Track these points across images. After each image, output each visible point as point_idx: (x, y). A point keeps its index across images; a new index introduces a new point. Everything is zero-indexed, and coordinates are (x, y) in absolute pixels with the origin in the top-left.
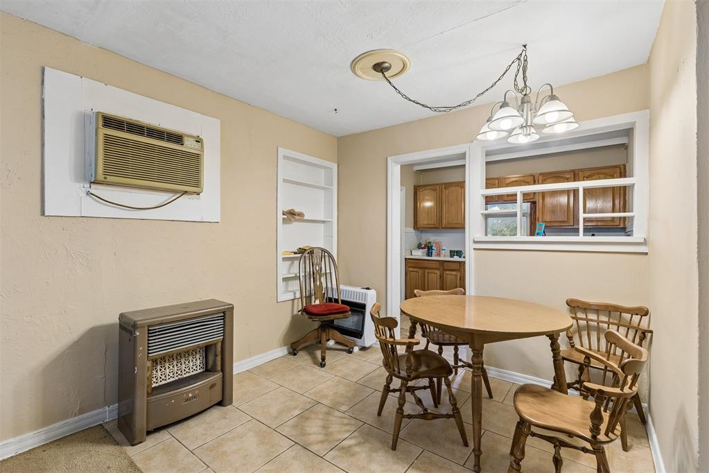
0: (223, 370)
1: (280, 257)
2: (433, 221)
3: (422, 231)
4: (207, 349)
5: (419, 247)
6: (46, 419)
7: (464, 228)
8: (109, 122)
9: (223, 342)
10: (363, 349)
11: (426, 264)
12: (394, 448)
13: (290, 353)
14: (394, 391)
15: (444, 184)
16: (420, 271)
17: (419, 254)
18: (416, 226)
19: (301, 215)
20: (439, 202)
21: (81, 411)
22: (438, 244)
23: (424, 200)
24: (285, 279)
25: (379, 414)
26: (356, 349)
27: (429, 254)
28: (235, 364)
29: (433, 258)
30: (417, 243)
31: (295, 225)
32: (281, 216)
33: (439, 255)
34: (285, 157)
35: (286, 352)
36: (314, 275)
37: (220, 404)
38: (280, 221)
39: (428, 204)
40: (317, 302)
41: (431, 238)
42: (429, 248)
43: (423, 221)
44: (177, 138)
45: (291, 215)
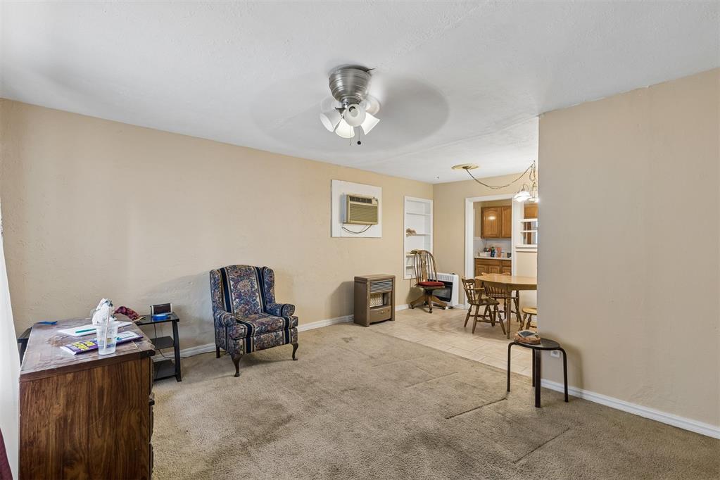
0: (391, 305)
1: (405, 255)
2: (495, 232)
3: (487, 240)
4: (384, 295)
5: (485, 250)
6: (332, 316)
7: (511, 237)
8: (352, 198)
9: (392, 292)
10: (451, 308)
11: (491, 263)
12: (473, 333)
13: (410, 308)
14: (472, 316)
15: (504, 207)
16: (486, 267)
17: (485, 255)
18: (483, 236)
19: (414, 232)
20: (500, 217)
21: (341, 316)
22: (499, 249)
23: (489, 216)
24: (407, 268)
25: (465, 326)
26: (447, 308)
27: (492, 255)
28: (396, 307)
29: (495, 258)
30: (483, 247)
31: (412, 237)
32: (406, 233)
33: (499, 256)
34: (408, 201)
35: (408, 307)
36: (422, 266)
37: (390, 320)
38: (405, 235)
39: (492, 218)
40: (424, 281)
41: (494, 244)
42: (492, 251)
43: (488, 232)
44: (369, 201)
45: (410, 232)
